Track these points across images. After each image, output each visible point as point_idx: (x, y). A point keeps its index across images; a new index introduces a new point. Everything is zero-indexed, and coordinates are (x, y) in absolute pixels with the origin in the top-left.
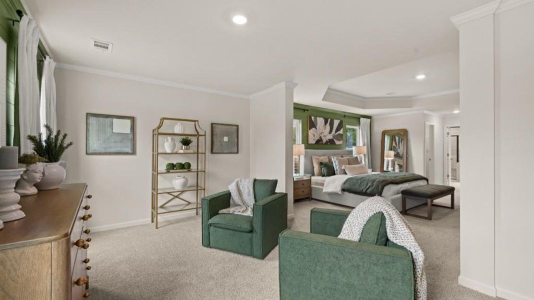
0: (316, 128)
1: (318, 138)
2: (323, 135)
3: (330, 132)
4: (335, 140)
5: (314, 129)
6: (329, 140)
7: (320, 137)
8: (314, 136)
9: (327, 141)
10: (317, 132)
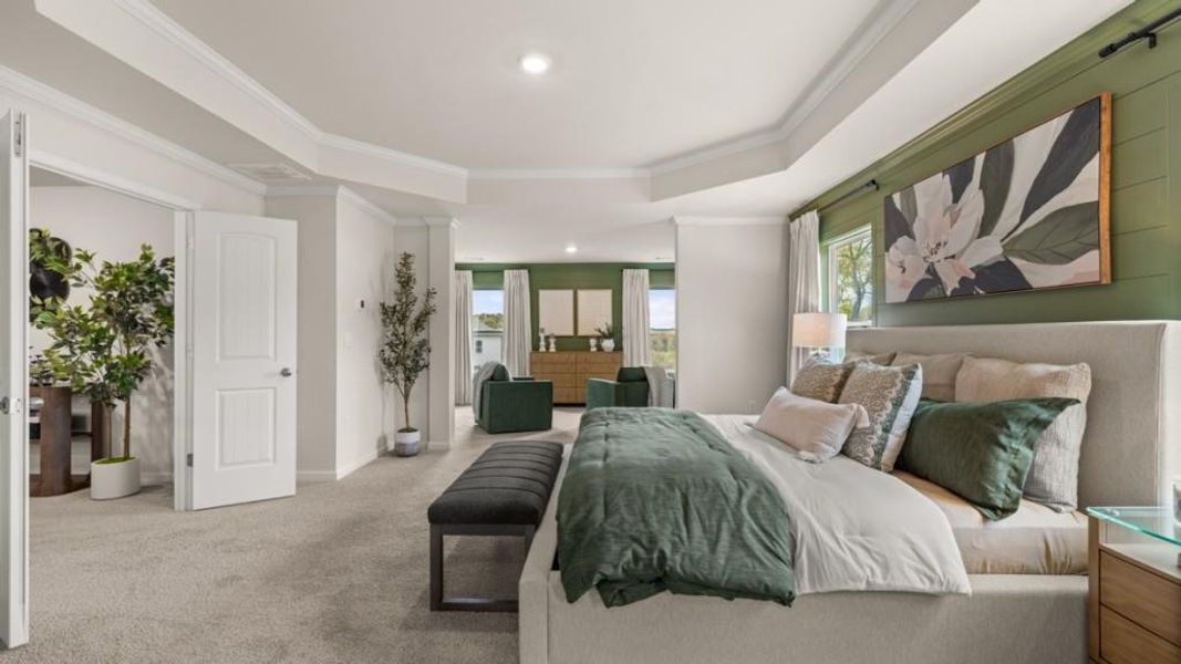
0: (911, 236)
1: (922, 275)
2: (942, 253)
3: (986, 227)
4: (1017, 262)
5: (903, 241)
6: (978, 270)
7: (931, 270)
8: (904, 271)
9: (964, 280)
10: (915, 252)
